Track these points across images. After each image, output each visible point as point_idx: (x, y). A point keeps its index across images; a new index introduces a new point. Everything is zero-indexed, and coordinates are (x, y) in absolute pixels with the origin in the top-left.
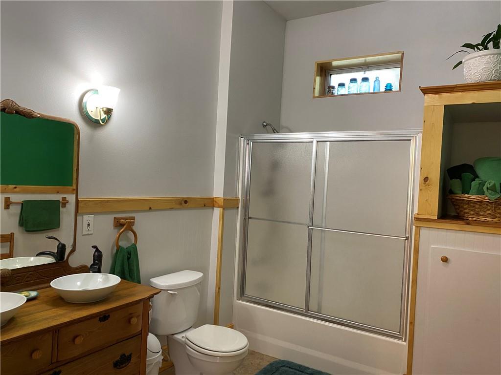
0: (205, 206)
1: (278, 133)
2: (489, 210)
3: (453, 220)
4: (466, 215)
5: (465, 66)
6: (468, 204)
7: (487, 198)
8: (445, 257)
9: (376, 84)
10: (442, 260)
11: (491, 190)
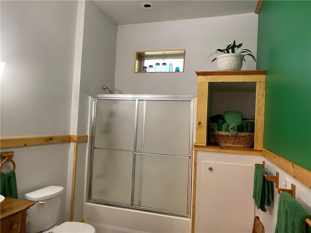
0: (64, 141)
1: (114, 94)
2: (232, 140)
3: (214, 146)
4: (220, 143)
5: (218, 61)
6: (221, 137)
7: (231, 134)
8: (211, 167)
9: (170, 67)
10: (209, 169)
11: (233, 129)
